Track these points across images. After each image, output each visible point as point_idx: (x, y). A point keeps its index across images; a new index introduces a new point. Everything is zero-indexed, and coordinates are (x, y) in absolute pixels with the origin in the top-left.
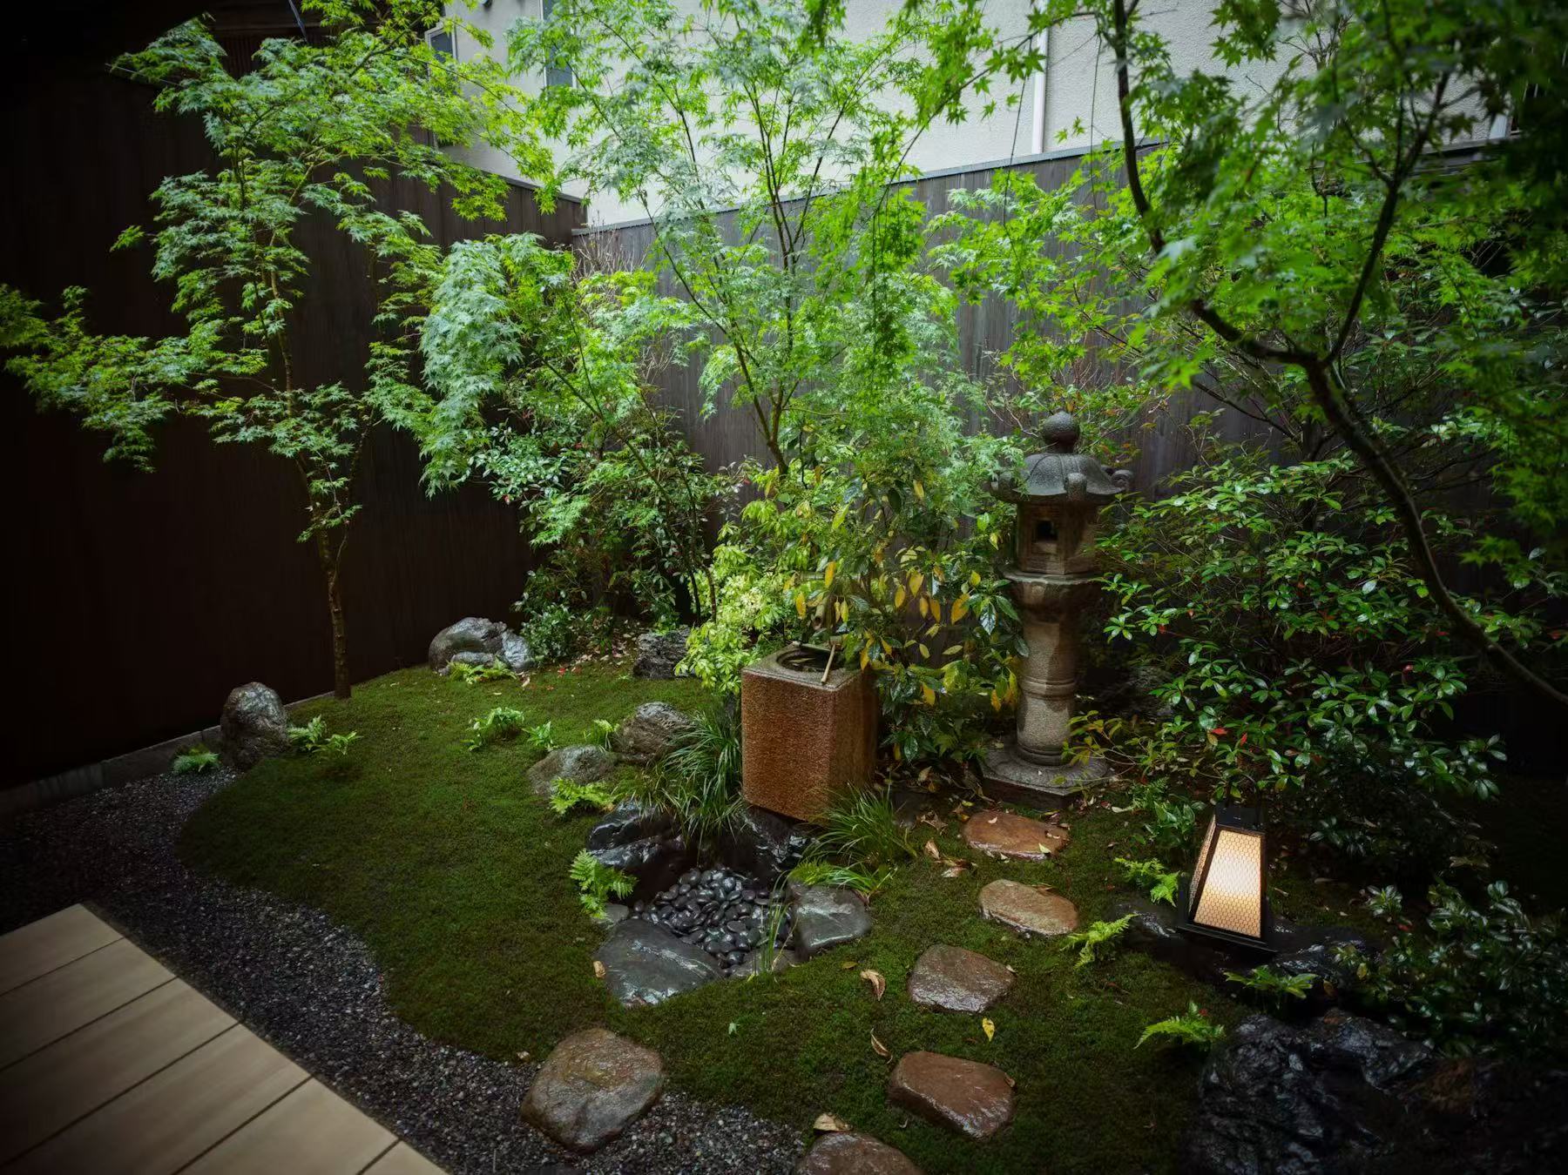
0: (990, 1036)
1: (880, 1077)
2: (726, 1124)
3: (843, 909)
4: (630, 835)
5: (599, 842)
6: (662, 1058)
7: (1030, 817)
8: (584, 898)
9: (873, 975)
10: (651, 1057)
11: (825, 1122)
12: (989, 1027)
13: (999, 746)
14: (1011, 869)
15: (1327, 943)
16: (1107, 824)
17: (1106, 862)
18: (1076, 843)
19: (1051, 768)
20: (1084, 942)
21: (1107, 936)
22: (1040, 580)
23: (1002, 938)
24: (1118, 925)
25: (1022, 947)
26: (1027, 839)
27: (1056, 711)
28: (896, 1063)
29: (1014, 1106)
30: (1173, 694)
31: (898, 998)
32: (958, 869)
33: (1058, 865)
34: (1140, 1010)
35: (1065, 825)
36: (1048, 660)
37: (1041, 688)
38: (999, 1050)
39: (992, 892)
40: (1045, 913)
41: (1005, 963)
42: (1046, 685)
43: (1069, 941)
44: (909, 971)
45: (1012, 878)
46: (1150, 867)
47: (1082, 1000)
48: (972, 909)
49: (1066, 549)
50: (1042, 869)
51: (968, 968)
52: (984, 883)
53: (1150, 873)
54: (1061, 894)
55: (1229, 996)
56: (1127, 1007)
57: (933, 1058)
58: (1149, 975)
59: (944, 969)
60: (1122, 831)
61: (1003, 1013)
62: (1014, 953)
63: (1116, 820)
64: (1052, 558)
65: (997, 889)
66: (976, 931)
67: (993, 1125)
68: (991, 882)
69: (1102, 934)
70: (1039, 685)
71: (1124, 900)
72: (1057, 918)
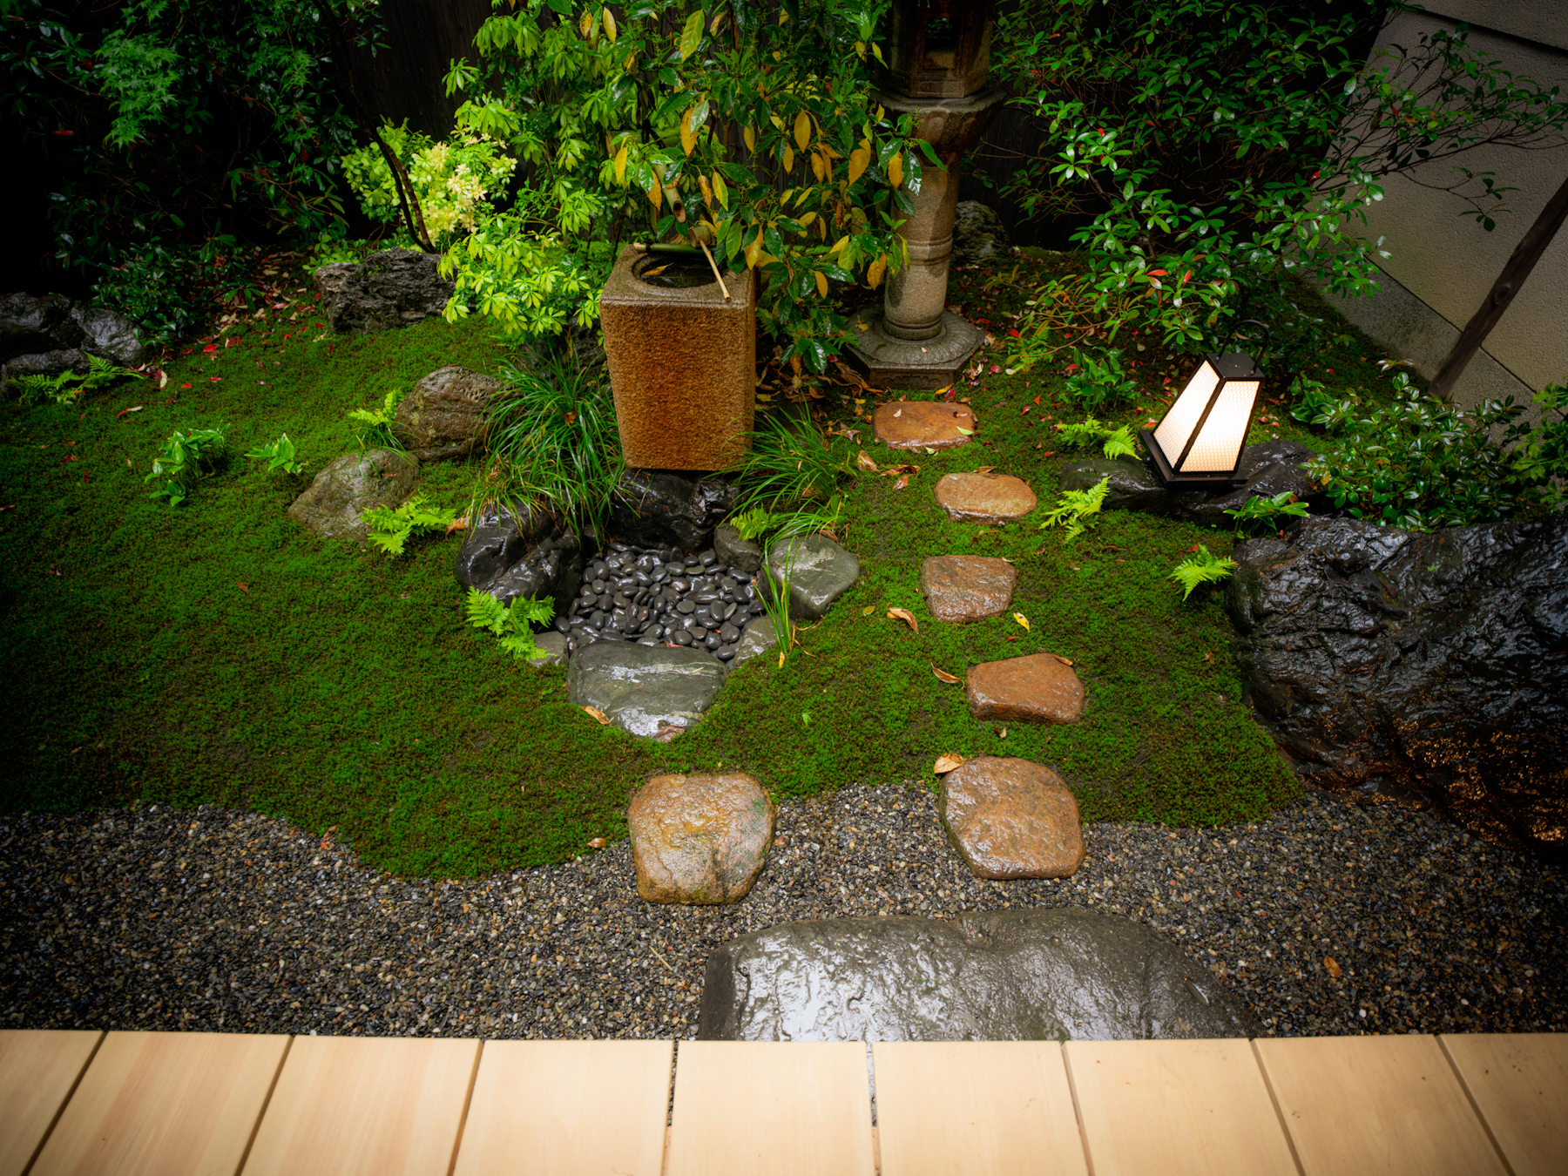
0: (1027, 627)
1: (962, 703)
2: (854, 806)
3: (823, 555)
4: (517, 551)
5: (484, 572)
6: (753, 777)
7: (926, 399)
8: (508, 644)
9: (897, 611)
10: (741, 781)
11: (943, 764)
12: (1022, 619)
13: (864, 327)
14: (945, 462)
15: (1269, 458)
16: (1009, 390)
17: (1031, 429)
18: (987, 416)
19: (930, 341)
20: (1070, 514)
21: (1096, 506)
22: (938, 108)
23: (981, 532)
24: (1099, 492)
25: (1002, 536)
26: (941, 425)
27: (936, 276)
28: (967, 685)
29: (1081, 680)
30: (1106, 237)
31: (930, 624)
32: (905, 477)
33: (985, 444)
34: (1144, 562)
35: (964, 400)
36: (933, 215)
37: (923, 252)
38: (1042, 637)
39: (948, 491)
40: (1004, 496)
41: (998, 556)
42: (928, 248)
43: (1047, 518)
44: (923, 595)
45: (952, 470)
46: (1091, 425)
47: (1089, 570)
48: (939, 514)
49: (965, 60)
50: (974, 452)
51: (970, 572)
52: (934, 483)
53: (1091, 432)
54: (1004, 472)
55: (1208, 527)
56: (1132, 562)
57: (994, 666)
58: (1134, 527)
59: (952, 581)
60: (1028, 393)
61: (1025, 602)
62: (999, 543)
63: (1015, 383)
64: (950, 75)
65: (947, 486)
66: (956, 534)
67: (1076, 703)
68: (938, 480)
69: (1088, 504)
70: (922, 248)
71: (1078, 465)
72: (1015, 497)
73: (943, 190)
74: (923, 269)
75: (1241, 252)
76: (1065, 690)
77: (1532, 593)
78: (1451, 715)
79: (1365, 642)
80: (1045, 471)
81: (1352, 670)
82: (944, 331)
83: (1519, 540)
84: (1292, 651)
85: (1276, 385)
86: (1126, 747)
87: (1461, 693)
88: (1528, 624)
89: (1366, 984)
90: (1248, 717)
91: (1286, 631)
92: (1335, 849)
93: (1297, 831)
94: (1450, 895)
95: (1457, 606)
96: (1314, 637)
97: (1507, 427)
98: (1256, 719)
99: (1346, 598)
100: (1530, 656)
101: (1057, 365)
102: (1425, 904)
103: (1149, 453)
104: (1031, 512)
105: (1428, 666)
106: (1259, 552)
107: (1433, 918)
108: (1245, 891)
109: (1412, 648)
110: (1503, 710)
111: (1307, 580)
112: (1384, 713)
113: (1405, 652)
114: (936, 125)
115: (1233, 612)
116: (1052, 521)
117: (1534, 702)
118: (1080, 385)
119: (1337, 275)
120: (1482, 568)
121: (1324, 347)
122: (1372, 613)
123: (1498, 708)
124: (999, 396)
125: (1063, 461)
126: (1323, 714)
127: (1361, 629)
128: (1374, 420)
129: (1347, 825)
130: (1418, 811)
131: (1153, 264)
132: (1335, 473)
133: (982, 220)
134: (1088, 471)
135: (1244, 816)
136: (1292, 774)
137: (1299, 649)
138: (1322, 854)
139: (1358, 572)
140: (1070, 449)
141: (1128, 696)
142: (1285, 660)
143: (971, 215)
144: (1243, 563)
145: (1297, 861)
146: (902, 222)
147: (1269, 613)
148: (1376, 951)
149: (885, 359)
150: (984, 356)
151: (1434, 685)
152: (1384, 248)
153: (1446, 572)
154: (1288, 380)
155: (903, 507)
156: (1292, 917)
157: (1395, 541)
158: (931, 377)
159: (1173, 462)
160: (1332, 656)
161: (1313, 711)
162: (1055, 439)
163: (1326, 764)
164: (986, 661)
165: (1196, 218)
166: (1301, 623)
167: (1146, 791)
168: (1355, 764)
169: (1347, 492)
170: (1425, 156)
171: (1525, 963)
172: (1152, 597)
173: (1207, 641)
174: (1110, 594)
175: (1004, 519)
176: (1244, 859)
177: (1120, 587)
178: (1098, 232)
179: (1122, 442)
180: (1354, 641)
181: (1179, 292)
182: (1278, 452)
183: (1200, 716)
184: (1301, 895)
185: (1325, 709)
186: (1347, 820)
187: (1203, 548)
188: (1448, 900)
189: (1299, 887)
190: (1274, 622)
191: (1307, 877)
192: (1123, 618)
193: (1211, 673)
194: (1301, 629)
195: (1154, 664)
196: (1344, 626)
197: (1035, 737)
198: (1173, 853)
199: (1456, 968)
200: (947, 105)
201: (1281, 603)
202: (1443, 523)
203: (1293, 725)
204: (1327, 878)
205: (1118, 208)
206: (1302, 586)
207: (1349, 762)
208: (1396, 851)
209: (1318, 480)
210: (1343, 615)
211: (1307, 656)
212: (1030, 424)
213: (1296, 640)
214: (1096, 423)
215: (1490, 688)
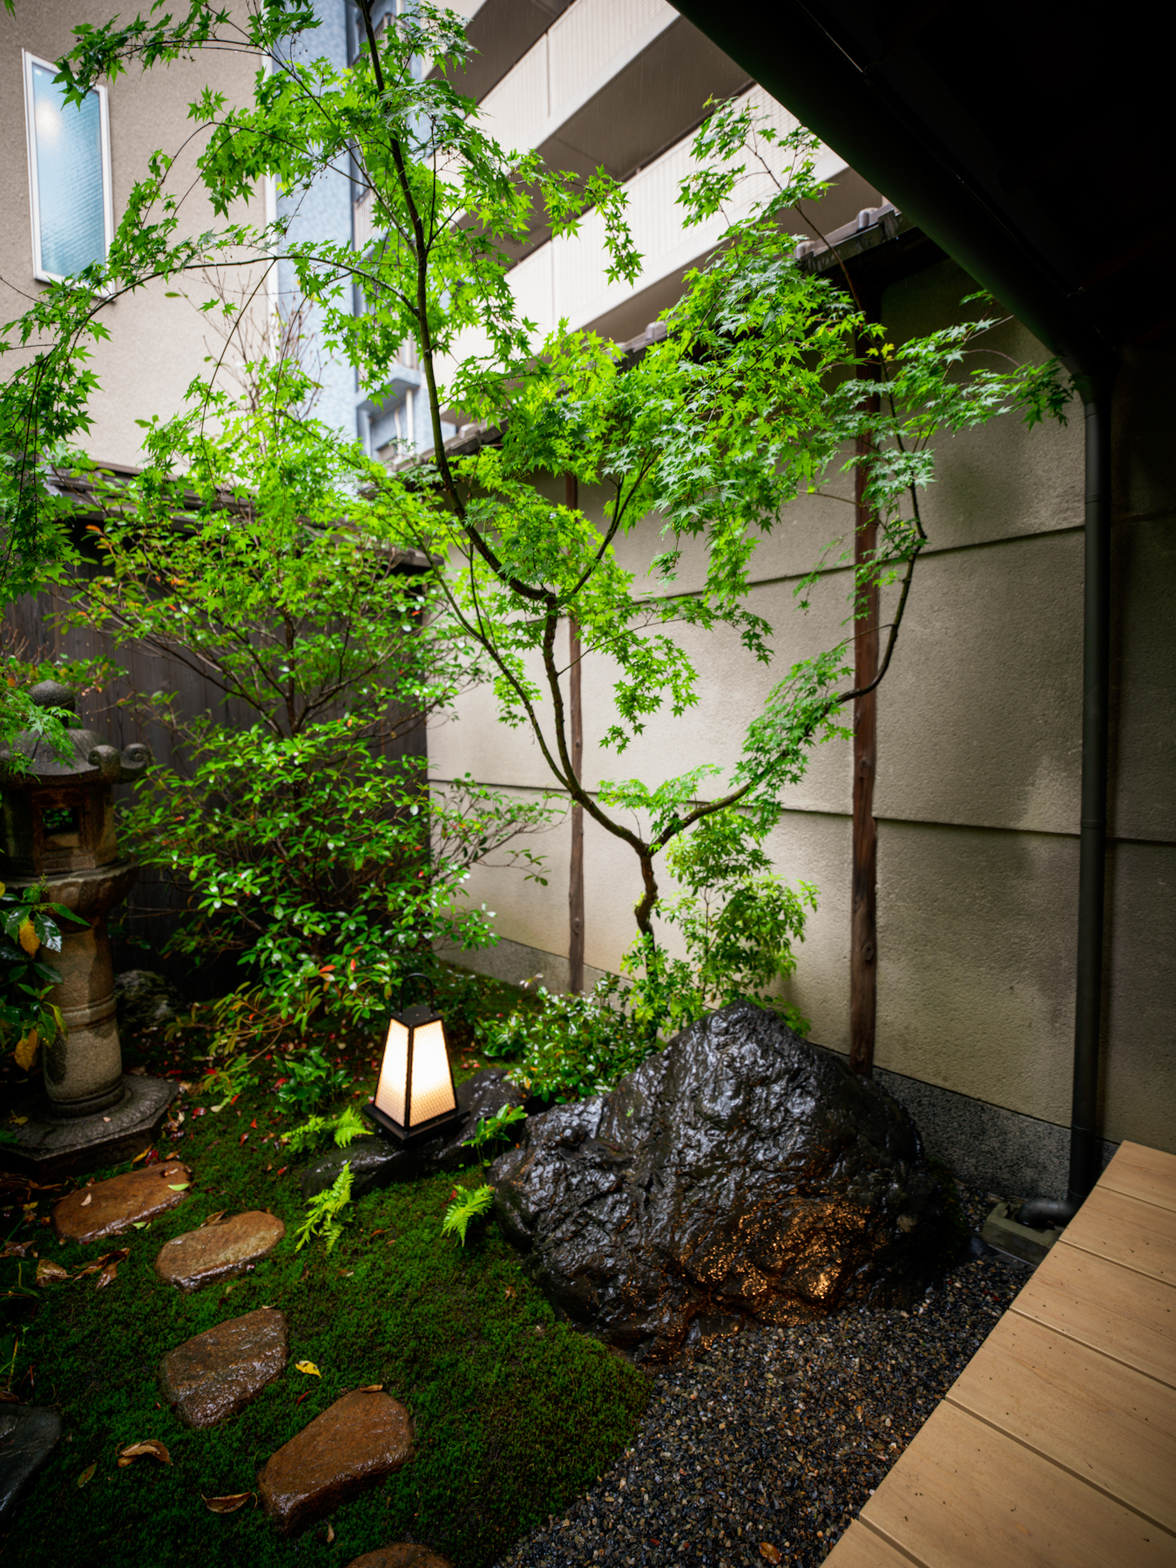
0: (317, 1372)
1: (261, 1527)
7: (123, 1172)
9: (137, 1449)
12: (307, 1367)
13: (21, 1121)
14: (163, 1228)
15: (480, 1088)
16: (220, 1127)
17: (255, 1155)
18: (203, 1162)
19: (112, 1109)
20: (324, 1219)
21: (345, 1196)
22: (70, 880)
23: (228, 1290)
24: (344, 1180)
25: (255, 1281)
26: (147, 1191)
27: (104, 1037)
28: (261, 1497)
29: (399, 1400)
30: (271, 953)
31: (188, 1442)
32: (111, 1267)
33: (207, 1192)
34: (413, 1232)
35: (171, 1155)
36: (87, 978)
37: (82, 1016)
38: (338, 1375)
39: (173, 1260)
40: (246, 1235)
41: (257, 1307)
42: (88, 1011)
43: (300, 1237)
44: (167, 1408)
45: (175, 1234)
46: (315, 1123)
47: (363, 1267)
48: (168, 1291)
49: (90, 838)
50: (196, 1205)
51: (227, 1344)
52: (152, 1260)
53: (317, 1128)
54: (238, 1212)
55: (458, 1170)
56: (402, 1237)
57: (290, 1448)
58: (391, 1204)
59: (206, 1367)
60: (241, 1121)
61: (304, 1345)
62: (254, 1291)
63: (225, 1118)
64: (76, 852)
65: (171, 1255)
66: (196, 1306)
67: (404, 1431)
68: (158, 1254)
69: (337, 1199)
70: (80, 1013)
71: (315, 1167)
72: (258, 1231)
73: (93, 952)
74: (86, 1034)
75: (391, 937)
76: (385, 1424)
77: (694, 1098)
78: (705, 1224)
79: (617, 1197)
80: (284, 1190)
81: (621, 1228)
82: (128, 1094)
83: (666, 1063)
84: (571, 1239)
85: (464, 1037)
86: (474, 1447)
87: (700, 1200)
88: (705, 1120)
89: (804, 1545)
90: (570, 1331)
91: (558, 1223)
92: (704, 1419)
93: (666, 1428)
94: (802, 1394)
95: (659, 1133)
96: (580, 1216)
97: (617, 994)
98: (576, 1329)
99: (585, 1168)
100: (720, 1143)
101: (265, 1086)
102: (793, 1418)
103: (379, 1125)
104: (280, 1240)
105: (668, 1190)
106: (506, 1168)
107: (806, 1428)
108: (659, 1531)
109: (650, 1183)
110: (731, 1196)
111: (550, 1168)
112: (663, 1252)
113: (647, 1189)
114: (70, 894)
115: (510, 1235)
116: (306, 1236)
117: (744, 1178)
118: (293, 1091)
119: (465, 933)
120: (658, 1096)
121: (484, 993)
122: (610, 1170)
123: (727, 1196)
124: (210, 1136)
125: (300, 1172)
126: (624, 1284)
127: (609, 1188)
128: (539, 1027)
129: (699, 1386)
130: (738, 1334)
131: (321, 963)
132: (531, 1075)
133: (150, 984)
134: (327, 1168)
135: (617, 1445)
136: (633, 1367)
137: (576, 1234)
138: (698, 1433)
139: (583, 1142)
140: (303, 1156)
141: (454, 1384)
142: (569, 1251)
143: (136, 983)
144: (497, 1184)
145: (683, 1458)
146: (48, 989)
147: (537, 1214)
148: (789, 1499)
149: (58, 1144)
150: (183, 1104)
151: (680, 1204)
152: (488, 909)
153: (639, 1111)
154: (471, 1031)
155: (115, 1305)
156: (710, 1526)
157: (596, 1107)
158: (122, 1145)
159: (401, 1120)
160: (601, 1224)
161: (616, 1288)
162: (284, 1153)
163: (651, 1335)
164: (278, 1447)
165: (342, 920)
166: (565, 1209)
167: (515, 1487)
168: (671, 1317)
169: (548, 1085)
170: (486, 851)
171: (880, 1415)
172: (434, 1262)
173: (501, 1277)
174: (394, 1282)
175: (252, 1261)
176: (639, 1496)
177: (400, 1268)
178: (263, 951)
179: (350, 1125)
180: (610, 1200)
181: (351, 978)
182: (485, 1080)
183: (528, 1359)
184: (704, 1493)
185: (622, 1278)
186: (697, 1382)
187: (460, 1188)
188: (804, 1401)
189: (699, 1485)
190: (544, 1221)
191: (699, 1468)
192: (416, 1301)
193: (518, 1307)
194: (568, 1215)
195: (464, 1331)
196: (596, 1192)
197: (372, 1511)
198: (575, 1547)
199: (847, 1463)
200: (79, 876)
201: (541, 1199)
202: (619, 1078)
203: (608, 1314)
204: (714, 1455)
205: (274, 928)
206: (550, 1175)
207: (666, 1319)
208: (746, 1384)
209: (522, 1086)
210: (591, 1183)
211: (584, 1237)
212: (253, 1150)
213: (568, 1227)
214: (319, 1120)
215: (713, 1185)
